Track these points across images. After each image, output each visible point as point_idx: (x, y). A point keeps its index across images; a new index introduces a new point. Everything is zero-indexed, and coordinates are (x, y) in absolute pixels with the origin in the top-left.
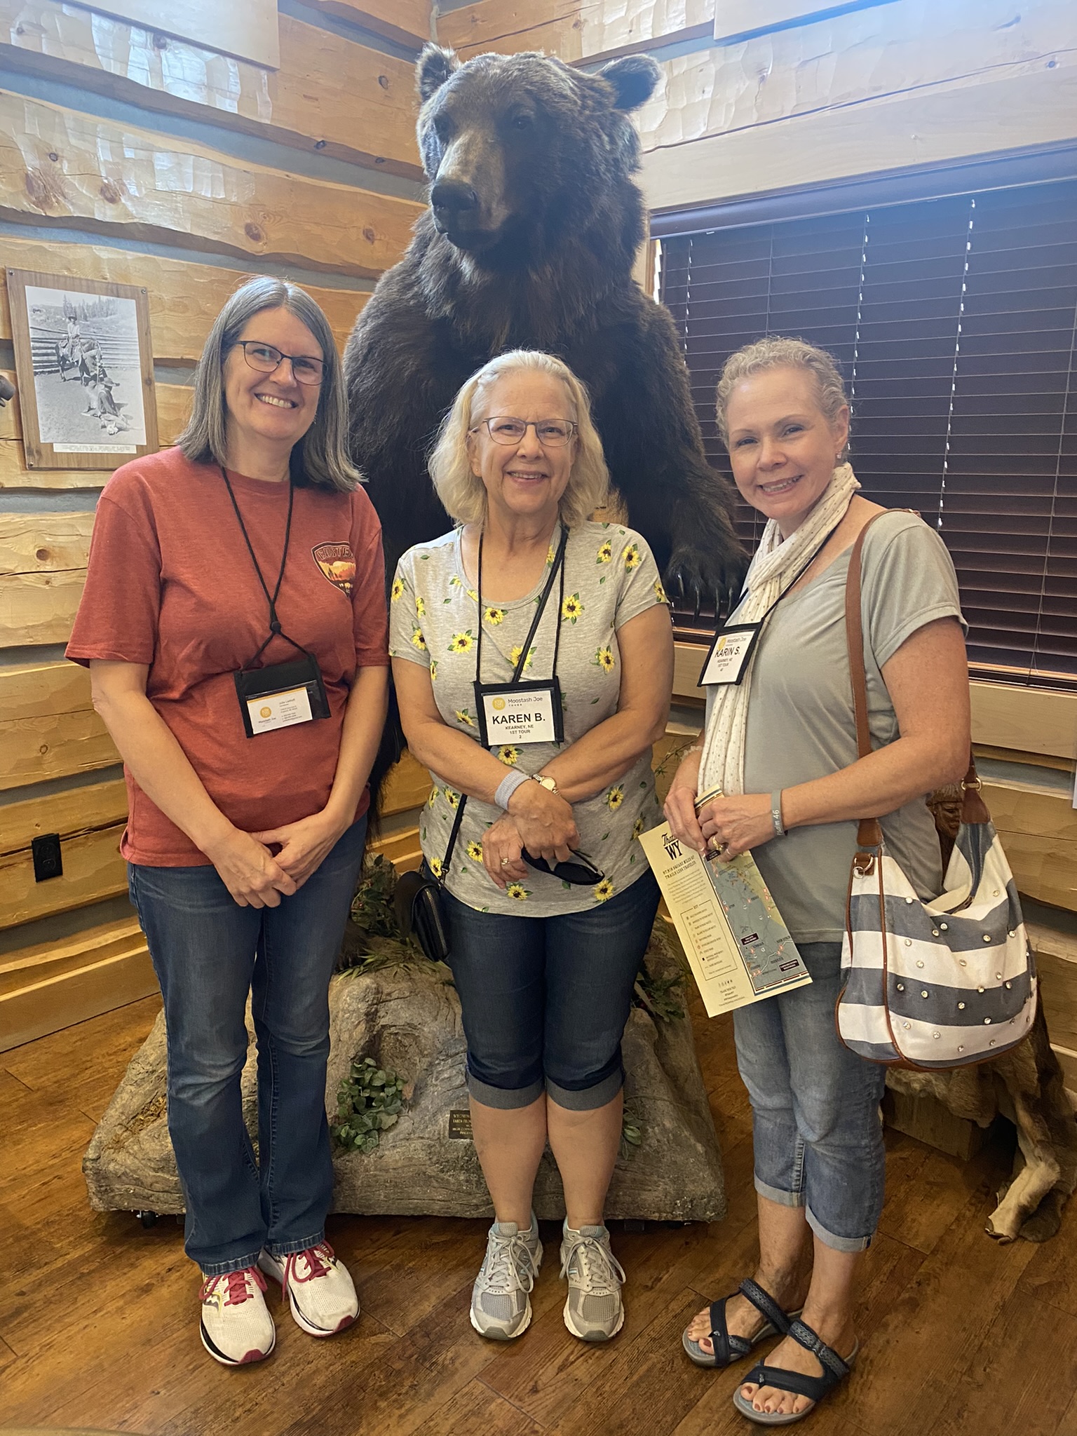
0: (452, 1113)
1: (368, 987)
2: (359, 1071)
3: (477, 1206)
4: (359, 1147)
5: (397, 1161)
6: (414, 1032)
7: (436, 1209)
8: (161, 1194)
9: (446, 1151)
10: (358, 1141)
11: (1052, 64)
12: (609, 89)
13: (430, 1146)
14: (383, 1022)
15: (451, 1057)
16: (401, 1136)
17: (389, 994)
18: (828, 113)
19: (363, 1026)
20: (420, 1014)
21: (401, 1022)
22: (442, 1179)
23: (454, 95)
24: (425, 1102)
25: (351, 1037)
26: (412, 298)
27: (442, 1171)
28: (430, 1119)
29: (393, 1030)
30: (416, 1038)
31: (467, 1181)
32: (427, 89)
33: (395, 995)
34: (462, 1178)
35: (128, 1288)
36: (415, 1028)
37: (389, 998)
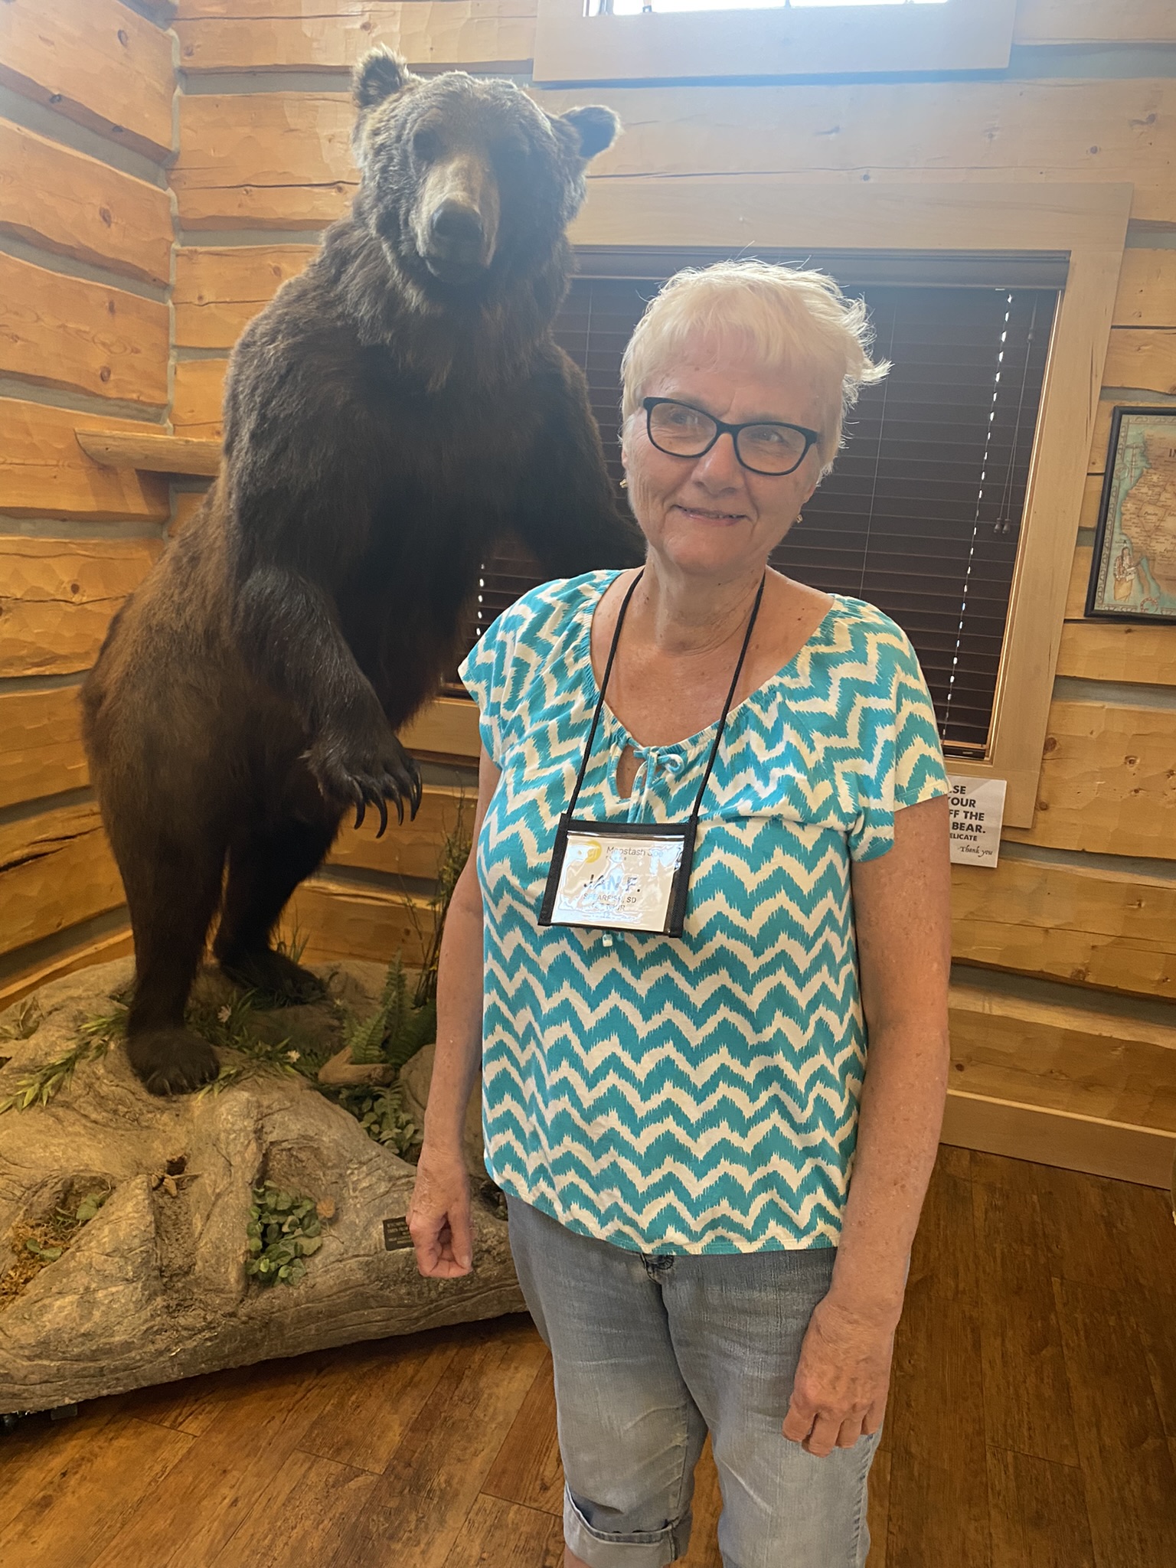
0: (385, 1222)
1: (249, 1101)
2: (261, 1196)
3: (418, 1319)
4: (283, 1280)
5: (331, 1287)
6: (311, 1144)
7: (374, 1330)
9: (386, 1265)
10: (282, 1273)
11: (866, 178)
12: (576, 136)
13: (367, 1264)
14: (272, 1138)
15: (364, 1164)
16: (332, 1259)
17: (269, 1107)
19: (253, 1146)
20: (311, 1124)
21: (293, 1135)
22: (382, 1297)
24: (347, 1218)
25: (244, 1160)
27: (381, 1289)
28: (362, 1234)
29: (285, 1145)
30: (316, 1152)
31: (409, 1294)
33: (276, 1106)
34: (403, 1291)
35: (20, 1509)
36: (311, 1139)
37: (270, 1111)
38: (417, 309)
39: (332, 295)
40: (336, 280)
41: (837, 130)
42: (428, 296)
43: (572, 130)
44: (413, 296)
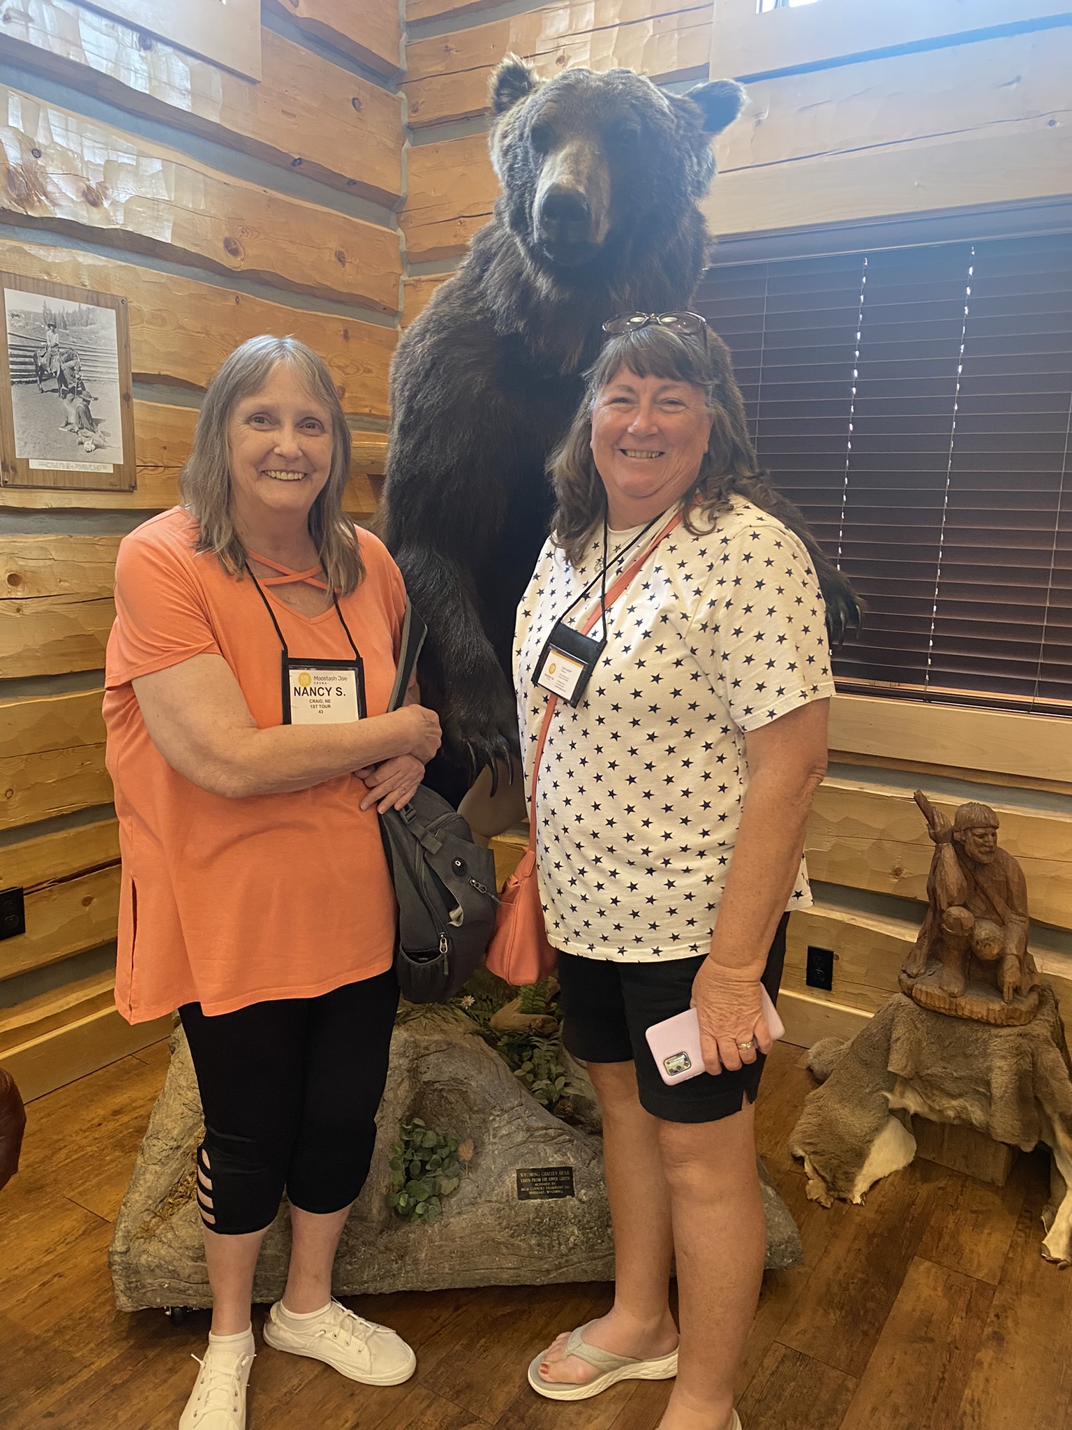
0: (519, 1171)
1: (406, 1041)
2: (409, 1133)
3: (548, 1271)
4: (421, 1215)
5: (463, 1229)
6: (460, 1086)
7: (506, 1278)
8: (201, 1286)
9: (517, 1215)
10: (419, 1210)
11: (1052, 123)
12: (698, 111)
13: (499, 1210)
14: (426, 1078)
15: (506, 1112)
16: (466, 1201)
17: (426, 1048)
18: (826, 159)
19: (406, 1084)
20: (463, 1067)
21: (445, 1077)
22: (512, 1245)
23: (555, 105)
24: (485, 1162)
25: (396, 1097)
26: (478, 313)
27: (512, 1236)
28: (496, 1180)
29: (436, 1085)
30: (463, 1094)
31: (539, 1245)
32: (505, 99)
33: (432, 1048)
34: (533, 1242)
35: (173, 1398)
36: (461, 1082)
37: (427, 1052)
38: (547, 296)
39: (475, 292)
40: (480, 278)
41: (1018, 79)
42: (556, 283)
43: (694, 106)
44: (543, 283)
